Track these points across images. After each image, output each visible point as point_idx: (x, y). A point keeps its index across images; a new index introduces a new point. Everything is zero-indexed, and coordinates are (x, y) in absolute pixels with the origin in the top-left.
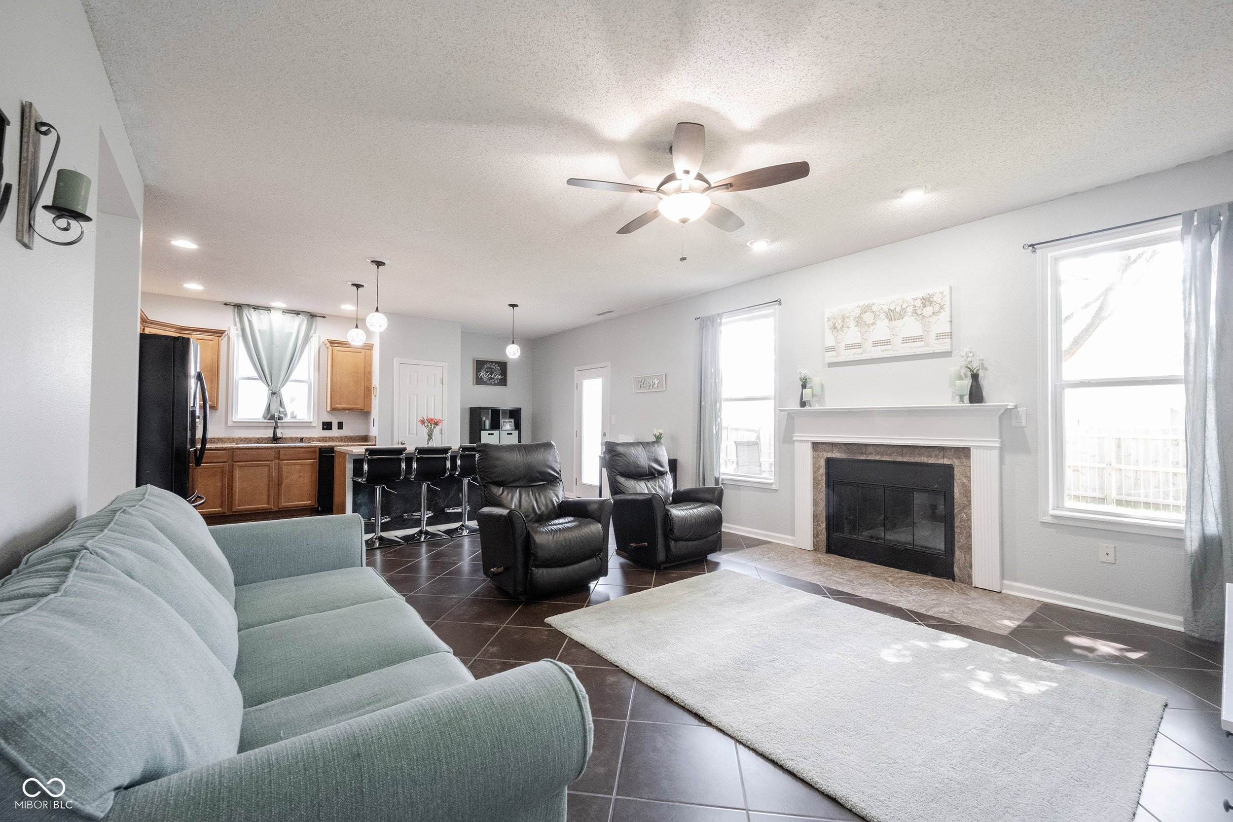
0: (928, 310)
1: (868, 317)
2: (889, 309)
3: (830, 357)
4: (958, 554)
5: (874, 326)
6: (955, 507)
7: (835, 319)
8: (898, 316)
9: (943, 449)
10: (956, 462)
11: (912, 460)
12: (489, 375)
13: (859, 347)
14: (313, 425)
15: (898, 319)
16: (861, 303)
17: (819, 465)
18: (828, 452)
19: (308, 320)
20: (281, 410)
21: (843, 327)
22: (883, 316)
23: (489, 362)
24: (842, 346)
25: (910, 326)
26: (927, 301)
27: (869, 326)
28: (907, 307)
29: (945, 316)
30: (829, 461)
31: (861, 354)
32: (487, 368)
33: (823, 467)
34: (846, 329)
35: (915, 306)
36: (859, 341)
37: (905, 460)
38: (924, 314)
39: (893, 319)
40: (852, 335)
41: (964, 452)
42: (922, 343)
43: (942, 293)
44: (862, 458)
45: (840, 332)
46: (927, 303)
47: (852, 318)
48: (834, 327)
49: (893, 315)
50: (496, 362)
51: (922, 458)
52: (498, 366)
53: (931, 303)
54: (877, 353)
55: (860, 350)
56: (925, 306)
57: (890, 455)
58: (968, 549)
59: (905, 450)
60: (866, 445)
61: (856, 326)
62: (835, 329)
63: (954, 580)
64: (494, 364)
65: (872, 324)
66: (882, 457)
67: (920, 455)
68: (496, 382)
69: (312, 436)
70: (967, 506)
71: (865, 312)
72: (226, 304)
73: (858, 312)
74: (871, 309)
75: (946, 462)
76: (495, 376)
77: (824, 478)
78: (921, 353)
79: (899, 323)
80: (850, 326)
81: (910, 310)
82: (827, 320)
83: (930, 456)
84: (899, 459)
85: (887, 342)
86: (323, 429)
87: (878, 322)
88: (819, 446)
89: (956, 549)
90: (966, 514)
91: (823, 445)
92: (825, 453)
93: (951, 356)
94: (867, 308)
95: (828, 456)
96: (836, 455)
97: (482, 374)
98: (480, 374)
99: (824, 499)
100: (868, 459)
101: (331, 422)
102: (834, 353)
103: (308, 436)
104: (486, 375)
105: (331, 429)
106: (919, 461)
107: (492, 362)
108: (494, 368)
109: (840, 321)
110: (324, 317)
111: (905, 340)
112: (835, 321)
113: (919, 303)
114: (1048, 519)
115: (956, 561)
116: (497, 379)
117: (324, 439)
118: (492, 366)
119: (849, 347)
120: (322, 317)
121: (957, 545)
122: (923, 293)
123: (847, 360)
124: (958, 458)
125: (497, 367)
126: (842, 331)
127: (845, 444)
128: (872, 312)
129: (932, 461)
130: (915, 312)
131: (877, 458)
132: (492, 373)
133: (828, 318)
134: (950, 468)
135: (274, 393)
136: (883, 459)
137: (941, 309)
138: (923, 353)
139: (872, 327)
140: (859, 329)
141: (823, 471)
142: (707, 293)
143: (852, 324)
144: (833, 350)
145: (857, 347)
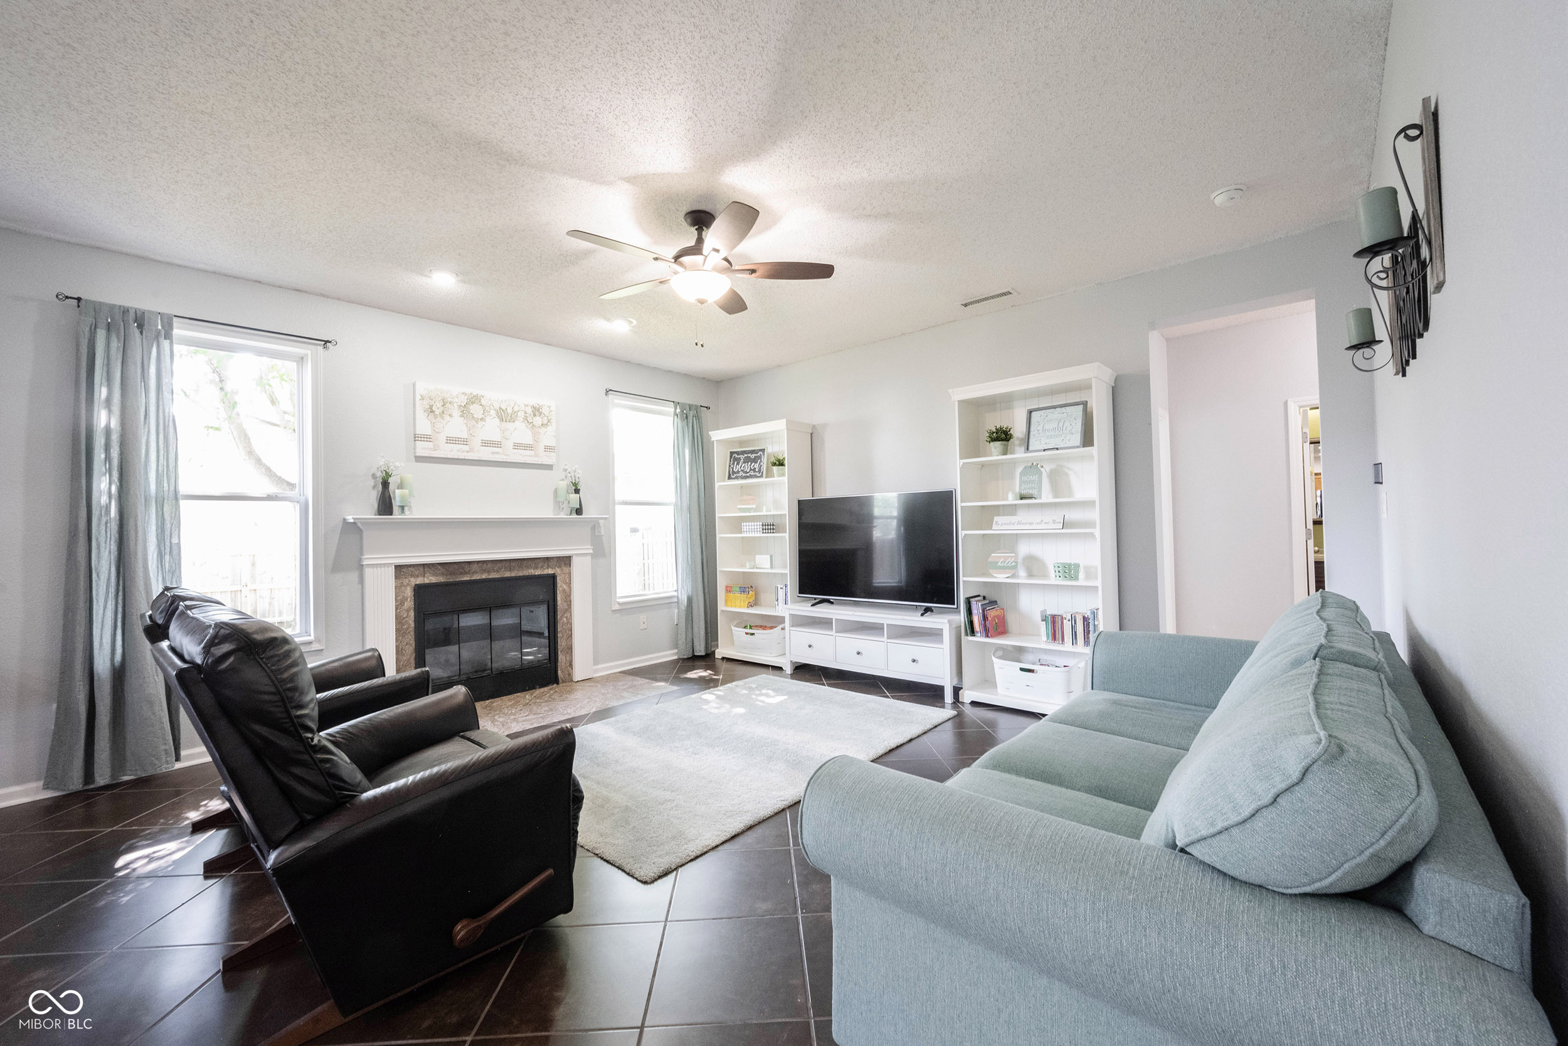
0: (538, 421)
1: (475, 409)
2: (500, 408)
3: (423, 449)
4: (561, 657)
5: (484, 423)
6: (558, 613)
7: (432, 400)
8: (509, 417)
9: (547, 560)
10: (558, 571)
11: (521, 574)
13: (465, 443)
15: (509, 422)
16: (468, 391)
17: (404, 597)
18: (418, 576)
21: (443, 413)
22: (493, 412)
24: (442, 439)
25: (520, 432)
26: (537, 411)
27: (477, 420)
28: (518, 411)
29: (551, 429)
30: (419, 590)
31: (467, 452)
33: (409, 600)
34: (447, 418)
35: (526, 413)
36: (464, 435)
37: (513, 574)
38: (534, 423)
39: (504, 420)
40: (455, 426)
41: (566, 561)
42: (532, 453)
43: (549, 407)
44: (465, 579)
45: (439, 419)
46: (537, 413)
47: (455, 405)
48: (430, 410)
49: (504, 416)
51: (530, 571)
53: (540, 414)
54: (486, 454)
55: (466, 448)
56: (535, 415)
57: (498, 571)
58: (570, 649)
59: (513, 564)
60: (469, 563)
61: (460, 416)
62: (432, 414)
63: (558, 684)
65: (482, 419)
66: (489, 575)
67: (528, 567)
70: (567, 610)
71: (473, 403)
73: (463, 400)
74: (480, 402)
75: (550, 571)
77: (412, 614)
78: (531, 462)
79: (509, 425)
80: (453, 414)
81: (521, 414)
82: (420, 398)
83: (536, 568)
84: (507, 574)
85: (498, 444)
87: (488, 419)
88: (403, 570)
89: (559, 653)
90: (567, 618)
91: (409, 569)
92: (412, 580)
93: (552, 469)
94: (474, 399)
95: (417, 583)
96: (430, 579)
99: (413, 642)
100: (473, 579)
102: (430, 445)
106: (527, 574)
109: (439, 405)
111: (517, 446)
112: (432, 403)
113: (529, 410)
114: (617, 607)
115: (559, 664)
119: (450, 440)
121: (560, 648)
122: (534, 401)
123: (449, 457)
124: (560, 567)
126: (443, 418)
127: (443, 564)
128: (481, 405)
129: (538, 572)
130: (526, 418)
131: (484, 576)
133: (421, 396)
134: (553, 577)
136: (490, 577)
137: (548, 422)
138: (533, 462)
139: (481, 423)
140: (465, 421)
141: (409, 603)
142: (99, 248)
143: (456, 413)
144: (428, 440)
145: (462, 443)
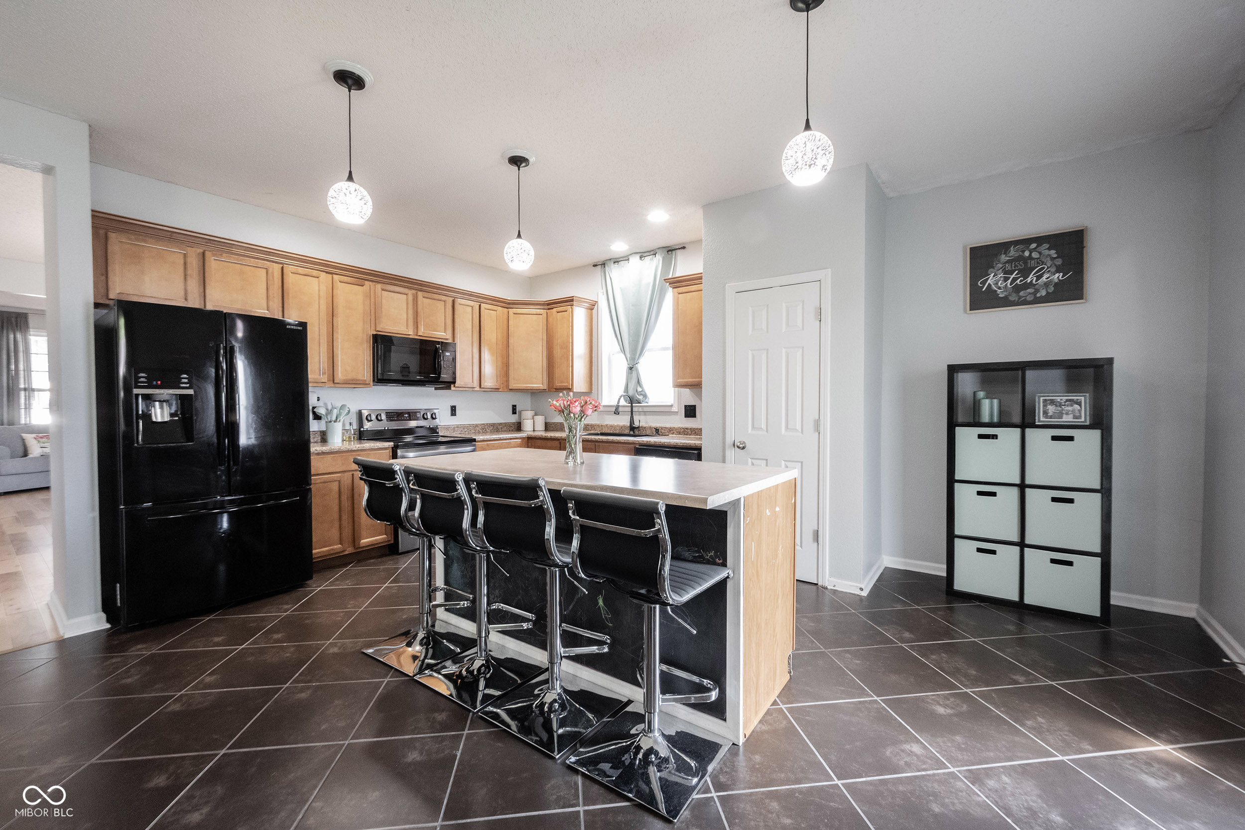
12: (1014, 280)
14: (675, 409)
19: (664, 259)
20: (639, 389)
23: (1016, 243)
32: (1008, 262)
50: (1039, 240)
52: (1049, 249)
64: (1034, 246)
68: (1043, 293)
69: (672, 425)
72: (595, 266)
76: (1039, 278)
86: (686, 416)
97: (994, 280)
98: (984, 283)
101: (695, 406)
103: (668, 426)
104: (1006, 279)
105: (695, 417)
107: (1026, 242)
108: (1035, 255)
110: (684, 248)
116: (1046, 285)
117: (685, 432)
118: (1027, 254)
120: (682, 248)
125: (1047, 252)
132: (1025, 273)
135: (631, 368)
